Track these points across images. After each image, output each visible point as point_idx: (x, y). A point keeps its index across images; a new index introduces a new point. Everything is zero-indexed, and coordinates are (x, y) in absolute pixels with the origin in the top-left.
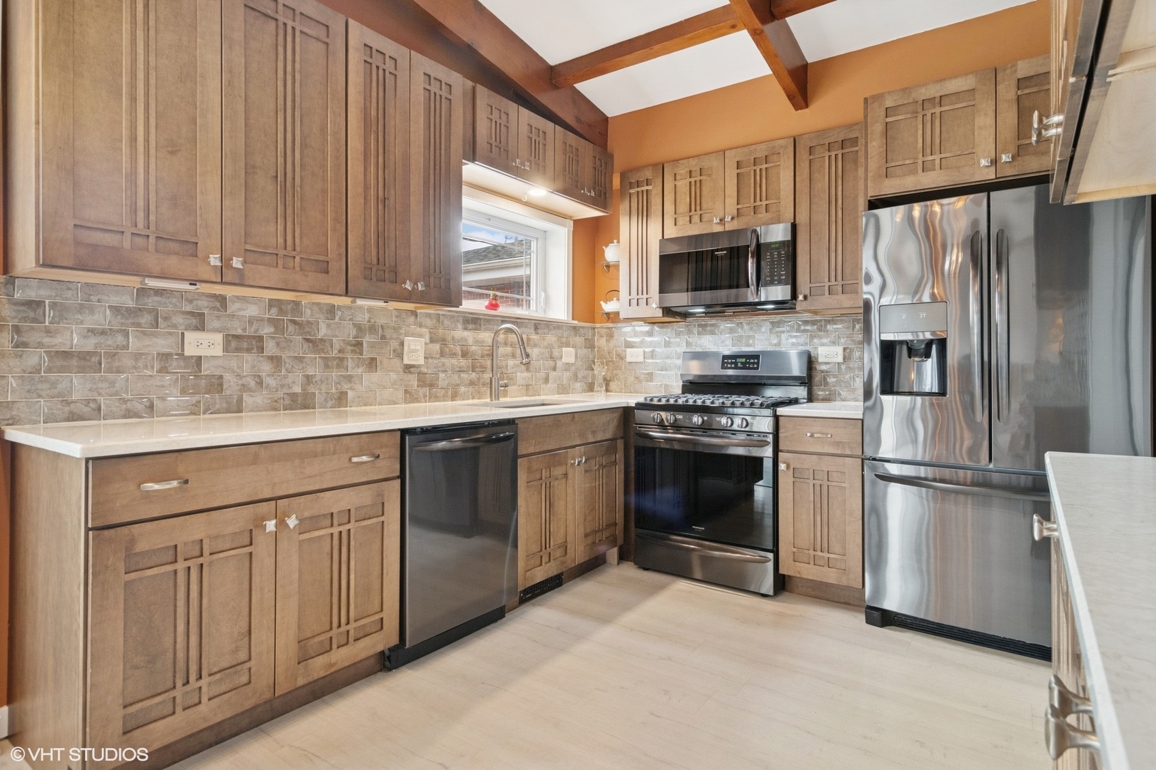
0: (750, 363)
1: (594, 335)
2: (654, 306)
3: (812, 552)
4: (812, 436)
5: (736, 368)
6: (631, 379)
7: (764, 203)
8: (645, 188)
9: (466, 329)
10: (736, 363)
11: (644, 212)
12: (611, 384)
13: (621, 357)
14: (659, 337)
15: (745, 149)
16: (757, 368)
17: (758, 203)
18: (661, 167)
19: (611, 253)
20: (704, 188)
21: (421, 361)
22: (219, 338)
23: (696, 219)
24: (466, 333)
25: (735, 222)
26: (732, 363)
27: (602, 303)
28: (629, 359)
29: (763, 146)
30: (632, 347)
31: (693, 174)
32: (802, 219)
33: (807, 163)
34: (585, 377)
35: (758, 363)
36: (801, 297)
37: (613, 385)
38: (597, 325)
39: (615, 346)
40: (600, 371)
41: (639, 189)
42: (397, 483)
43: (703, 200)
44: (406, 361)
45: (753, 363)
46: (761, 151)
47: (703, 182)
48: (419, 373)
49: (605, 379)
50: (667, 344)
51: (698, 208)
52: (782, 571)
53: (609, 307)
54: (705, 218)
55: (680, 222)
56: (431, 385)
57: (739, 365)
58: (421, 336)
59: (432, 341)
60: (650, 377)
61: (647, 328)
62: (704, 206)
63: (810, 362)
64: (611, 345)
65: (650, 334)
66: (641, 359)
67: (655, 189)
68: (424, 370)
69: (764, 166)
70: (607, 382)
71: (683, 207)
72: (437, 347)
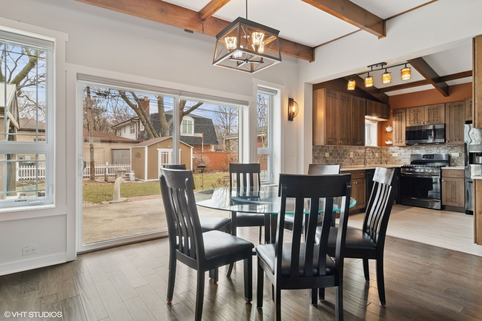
0: (431, 157)
1: (382, 150)
2: (404, 143)
3: (451, 200)
4: (451, 173)
5: (427, 158)
6: (394, 161)
7: (436, 119)
8: (400, 114)
9: (359, 150)
10: (427, 157)
11: (400, 120)
12: (387, 162)
13: (391, 155)
14: (402, 150)
15: (430, 106)
16: (434, 158)
17: (434, 119)
18: (405, 109)
19: (388, 129)
20: (418, 115)
21: (352, 157)
22: (328, 153)
23: (416, 122)
24: (359, 151)
25: (428, 123)
26: (426, 157)
27: (385, 142)
28: (393, 156)
29: (436, 105)
30: (394, 153)
31: (415, 111)
32: (447, 123)
33: (449, 110)
34: (380, 161)
35: (434, 157)
36: (447, 142)
37: (388, 162)
38: (383, 147)
39: (389, 153)
40: (384, 159)
41: (399, 114)
42: (365, 179)
43: (418, 118)
44: (350, 157)
45: (432, 157)
46: (435, 106)
47: (418, 113)
48: (352, 159)
49: (386, 161)
50: (405, 152)
51: (417, 120)
52: (443, 204)
53: (388, 143)
54: (419, 122)
55: (411, 123)
56: (354, 162)
57: (428, 157)
58: (352, 152)
59: (354, 152)
60: (400, 160)
61: (398, 148)
62: (418, 119)
63: (449, 157)
64: (387, 152)
65: (400, 149)
66: (397, 156)
67: (404, 115)
68: (353, 159)
69: (436, 110)
70: (386, 162)
71: (412, 119)
72: (354, 154)
